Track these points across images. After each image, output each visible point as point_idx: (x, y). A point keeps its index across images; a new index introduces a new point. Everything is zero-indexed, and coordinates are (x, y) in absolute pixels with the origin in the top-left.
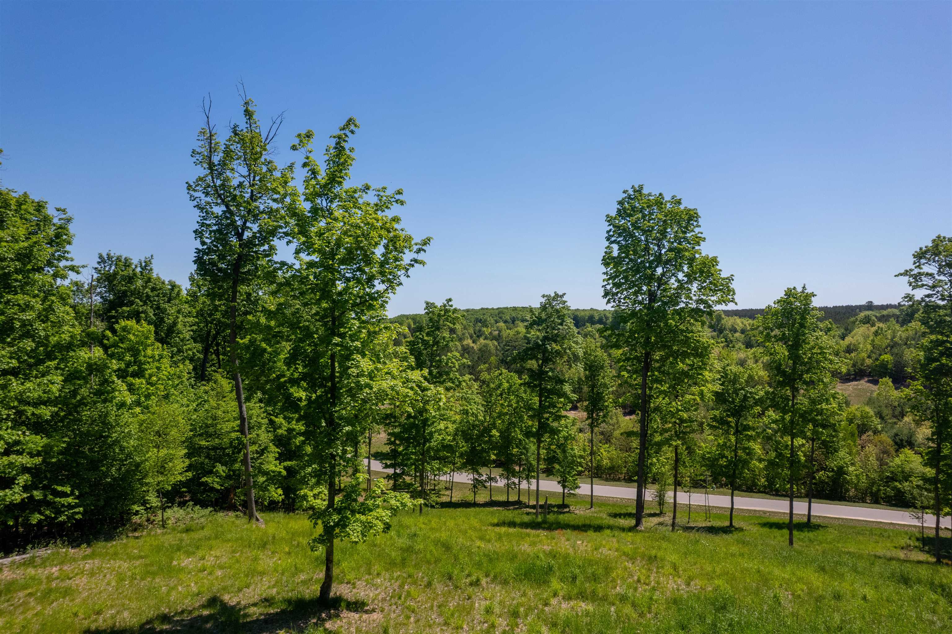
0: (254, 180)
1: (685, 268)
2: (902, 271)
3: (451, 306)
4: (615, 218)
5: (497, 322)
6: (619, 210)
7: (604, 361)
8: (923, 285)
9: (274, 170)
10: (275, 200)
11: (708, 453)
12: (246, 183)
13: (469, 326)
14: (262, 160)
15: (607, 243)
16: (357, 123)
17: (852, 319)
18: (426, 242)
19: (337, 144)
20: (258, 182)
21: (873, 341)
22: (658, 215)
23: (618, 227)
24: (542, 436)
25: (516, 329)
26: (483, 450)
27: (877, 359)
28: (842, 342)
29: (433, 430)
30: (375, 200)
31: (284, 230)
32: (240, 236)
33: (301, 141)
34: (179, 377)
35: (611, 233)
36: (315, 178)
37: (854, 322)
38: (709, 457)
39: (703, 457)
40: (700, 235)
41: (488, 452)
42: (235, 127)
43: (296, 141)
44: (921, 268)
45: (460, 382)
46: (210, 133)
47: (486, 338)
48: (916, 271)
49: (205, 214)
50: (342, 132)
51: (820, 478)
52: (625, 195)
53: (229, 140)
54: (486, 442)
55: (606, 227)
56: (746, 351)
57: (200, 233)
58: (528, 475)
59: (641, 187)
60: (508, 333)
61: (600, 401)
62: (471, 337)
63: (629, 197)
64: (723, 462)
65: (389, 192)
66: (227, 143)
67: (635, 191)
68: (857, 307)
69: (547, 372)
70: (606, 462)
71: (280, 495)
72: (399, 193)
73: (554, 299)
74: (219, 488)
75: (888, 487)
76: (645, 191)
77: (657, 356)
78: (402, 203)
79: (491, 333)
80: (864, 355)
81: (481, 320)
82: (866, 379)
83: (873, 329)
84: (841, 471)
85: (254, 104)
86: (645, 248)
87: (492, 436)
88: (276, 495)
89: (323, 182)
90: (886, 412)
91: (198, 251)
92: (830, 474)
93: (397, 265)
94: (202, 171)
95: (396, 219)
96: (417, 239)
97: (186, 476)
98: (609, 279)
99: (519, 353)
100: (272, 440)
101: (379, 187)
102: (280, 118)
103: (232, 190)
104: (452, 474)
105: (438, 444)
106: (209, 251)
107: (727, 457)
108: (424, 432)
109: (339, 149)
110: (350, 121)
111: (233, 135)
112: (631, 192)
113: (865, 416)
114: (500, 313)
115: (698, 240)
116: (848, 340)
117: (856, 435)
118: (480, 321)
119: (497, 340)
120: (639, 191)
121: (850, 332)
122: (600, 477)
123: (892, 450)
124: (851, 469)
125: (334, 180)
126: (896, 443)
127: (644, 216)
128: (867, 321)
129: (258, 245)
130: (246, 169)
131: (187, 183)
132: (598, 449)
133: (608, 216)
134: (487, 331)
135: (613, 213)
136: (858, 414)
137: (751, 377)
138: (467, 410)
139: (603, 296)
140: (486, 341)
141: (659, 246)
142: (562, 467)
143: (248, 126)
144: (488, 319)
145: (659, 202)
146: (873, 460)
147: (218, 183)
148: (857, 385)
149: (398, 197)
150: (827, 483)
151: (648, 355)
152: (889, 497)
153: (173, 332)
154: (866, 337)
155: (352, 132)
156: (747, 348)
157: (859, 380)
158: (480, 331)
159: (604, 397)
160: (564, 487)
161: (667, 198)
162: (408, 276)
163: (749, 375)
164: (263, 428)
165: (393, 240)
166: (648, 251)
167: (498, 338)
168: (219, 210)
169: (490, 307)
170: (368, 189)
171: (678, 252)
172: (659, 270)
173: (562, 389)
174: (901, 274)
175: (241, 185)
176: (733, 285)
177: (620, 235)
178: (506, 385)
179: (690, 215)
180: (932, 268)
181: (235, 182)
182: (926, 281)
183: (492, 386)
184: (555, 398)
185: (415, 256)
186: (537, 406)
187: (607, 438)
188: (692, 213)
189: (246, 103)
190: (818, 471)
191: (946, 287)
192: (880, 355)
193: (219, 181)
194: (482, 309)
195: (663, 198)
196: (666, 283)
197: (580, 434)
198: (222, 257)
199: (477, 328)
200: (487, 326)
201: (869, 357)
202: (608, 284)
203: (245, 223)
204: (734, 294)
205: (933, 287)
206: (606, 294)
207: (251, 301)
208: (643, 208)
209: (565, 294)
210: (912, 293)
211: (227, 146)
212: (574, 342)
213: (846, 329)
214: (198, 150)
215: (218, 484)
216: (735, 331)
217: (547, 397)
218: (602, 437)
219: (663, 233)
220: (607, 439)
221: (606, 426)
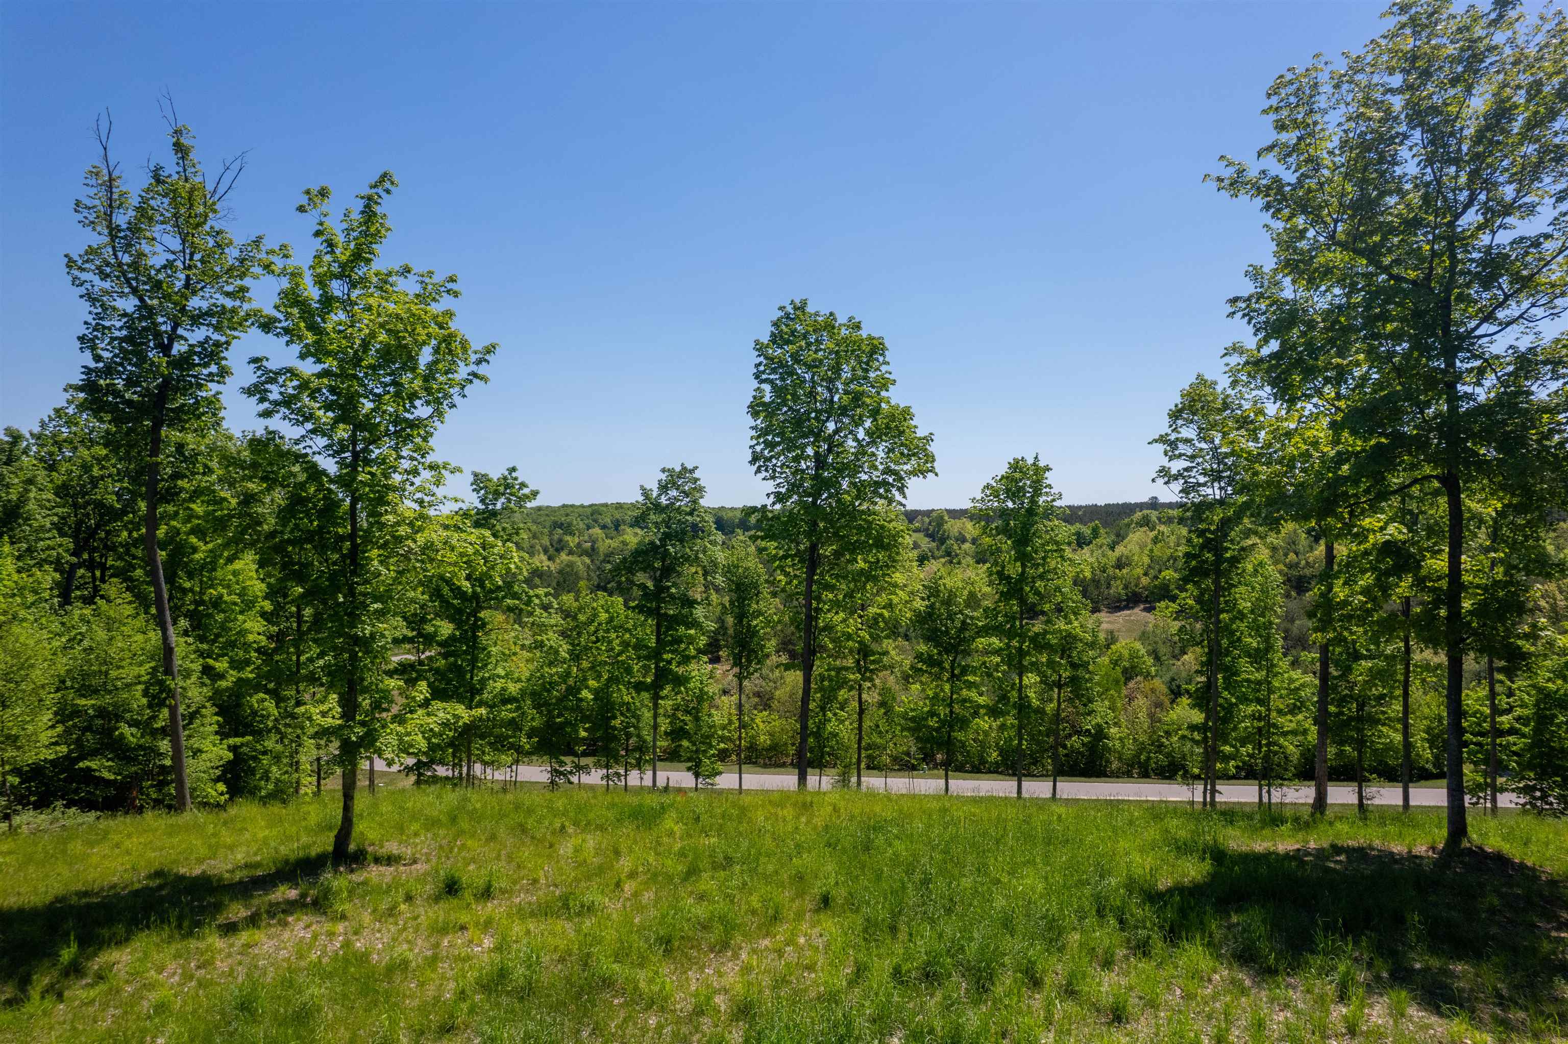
0: (191, 259)
1: (868, 423)
2: (1157, 437)
3: (516, 479)
4: (767, 346)
5: (588, 528)
6: (773, 334)
7: (759, 576)
8: (1180, 455)
9: (228, 245)
10: (228, 294)
11: (912, 710)
12: (179, 264)
13: (542, 533)
14: (207, 227)
15: (755, 384)
16: (395, 179)
17: (1126, 520)
18: (490, 349)
19: (365, 207)
20: (199, 264)
21: (1151, 551)
22: (828, 344)
23: (770, 359)
24: (662, 688)
25: (621, 539)
26: (567, 723)
27: (1156, 577)
28: (1110, 552)
29: (487, 675)
30: (418, 289)
31: (284, 324)
32: (165, 349)
33: (310, 199)
34: (35, 592)
35: (762, 368)
36: (332, 252)
37: (1128, 525)
38: (913, 717)
39: (904, 716)
40: (887, 376)
41: (576, 725)
42: (157, 169)
43: (304, 201)
44: (1179, 432)
45: (530, 597)
46: (110, 175)
47: (571, 553)
48: (1173, 437)
49: (100, 310)
50: (374, 191)
51: (1072, 746)
52: (782, 314)
53: (147, 191)
54: (572, 710)
55: (753, 358)
56: (976, 568)
57: (92, 340)
58: (640, 758)
59: (804, 303)
60: (606, 544)
61: (751, 638)
62: (546, 551)
63: (787, 316)
64: (932, 723)
65: (438, 278)
66: (144, 194)
67: (796, 308)
68: (1136, 505)
69: (669, 588)
70: (764, 740)
71: (222, 794)
72: (452, 280)
73: (680, 475)
74: (112, 777)
75: (1160, 753)
76: (810, 309)
77: (827, 551)
78: (456, 295)
79: (579, 545)
80: (1139, 571)
81: (562, 524)
82: (1142, 606)
83: (1152, 534)
84: (1100, 734)
85: (190, 134)
86: (811, 392)
87: (581, 700)
88: (214, 793)
89: (343, 258)
90: (1163, 650)
91: (88, 371)
92: (1086, 740)
93: (450, 379)
94: (98, 238)
95: (450, 314)
96: (477, 344)
97: (56, 753)
98: (759, 437)
99: (625, 558)
100: (210, 699)
101: (423, 269)
102: (238, 162)
103: (153, 272)
104: (514, 767)
105: (495, 697)
106: (109, 371)
107: (938, 715)
108: (472, 678)
109: (369, 214)
110: (384, 177)
111: (153, 181)
112: (790, 309)
113: (1134, 655)
114: (594, 513)
115: (885, 383)
116: (1120, 550)
117: (1122, 683)
118: (561, 526)
119: (589, 555)
120: (801, 308)
121: (1124, 539)
122: (755, 763)
123: (1167, 703)
124: (1114, 730)
125: (360, 255)
126: (1172, 691)
127: (809, 344)
128: (1146, 522)
129: (199, 365)
130: (178, 240)
131: (66, 256)
132: (753, 720)
133: (757, 342)
134: (572, 541)
135: (765, 339)
136: (1126, 653)
137: (972, 595)
138: (542, 641)
139: (750, 462)
140: (570, 558)
141: (830, 390)
142: (694, 744)
143: (181, 169)
144: (575, 522)
145: (829, 325)
146: (1142, 715)
147: (126, 259)
148: (1130, 615)
149: (450, 286)
150: (1079, 753)
151: (813, 548)
152: (1163, 767)
153: (19, 516)
154: (1142, 547)
155: (388, 191)
156: (978, 562)
157: (1133, 608)
158: (560, 541)
159: (758, 632)
160: (697, 775)
161: (842, 319)
162: (464, 396)
163: (970, 592)
164: (194, 678)
165: (448, 339)
166: (815, 398)
167: (592, 552)
168: (129, 304)
169: (578, 503)
170: (409, 272)
171: (857, 398)
172: (831, 426)
173: (692, 614)
174: (1156, 441)
175: (169, 265)
176: (933, 448)
177: (774, 371)
178: (604, 616)
179: (875, 346)
180: (1189, 432)
181: (157, 259)
182: (1182, 448)
183: (582, 618)
184: (682, 630)
185: (473, 368)
186: (653, 643)
187: (765, 701)
188: (875, 342)
189: (176, 132)
190: (1070, 736)
191: (1208, 457)
192: (1160, 571)
193: (126, 255)
194: (564, 506)
195: (836, 320)
196: (841, 445)
197: (723, 698)
198: (131, 382)
199: (556, 537)
200: (572, 534)
201: (1146, 574)
202: (758, 444)
203: (174, 329)
204: (934, 461)
205: (1192, 458)
206: (755, 459)
207: (183, 455)
208: (807, 332)
209: (696, 468)
210: (1167, 465)
211: (144, 201)
212: (711, 542)
213: (1118, 535)
214: (88, 202)
215: (109, 771)
216: (964, 540)
217: (669, 628)
218: (756, 700)
219: (837, 369)
220: (766, 705)
221: (764, 684)
